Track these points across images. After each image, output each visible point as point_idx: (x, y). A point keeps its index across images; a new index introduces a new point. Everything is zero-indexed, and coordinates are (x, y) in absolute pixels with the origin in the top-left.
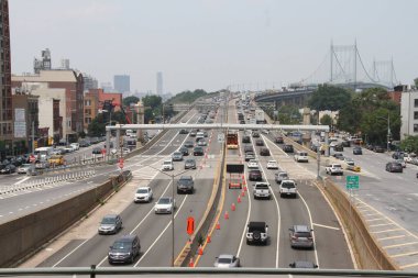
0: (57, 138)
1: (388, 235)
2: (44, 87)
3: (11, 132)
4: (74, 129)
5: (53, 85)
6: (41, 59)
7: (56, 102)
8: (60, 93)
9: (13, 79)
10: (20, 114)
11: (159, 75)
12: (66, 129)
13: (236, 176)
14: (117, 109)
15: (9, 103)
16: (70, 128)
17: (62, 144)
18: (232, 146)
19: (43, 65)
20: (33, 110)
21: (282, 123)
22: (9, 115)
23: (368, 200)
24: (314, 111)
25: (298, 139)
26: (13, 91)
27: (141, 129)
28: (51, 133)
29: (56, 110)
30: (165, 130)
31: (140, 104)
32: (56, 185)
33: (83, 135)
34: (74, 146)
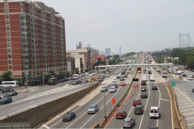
0: (82, 71)
1: (184, 103)
2: (77, 54)
3: (67, 69)
4: (88, 68)
5: (80, 53)
6: (78, 45)
7: (81, 59)
8: (82, 56)
9: (67, 52)
10: (69, 64)
11: (120, 48)
12: (85, 68)
13: (136, 82)
14: (103, 60)
15: (66, 60)
16: (86, 67)
17: (83, 73)
18: (139, 71)
19: (79, 47)
20: (73, 62)
21: (158, 63)
22: (66, 64)
23: (182, 90)
24: (172, 58)
25: (163, 68)
26: (67, 56)
27: (108, 67)
28: (80, 70)
29: (81, 62)
30: (117, 67)
31: (112, 58)
32: (76, 87)
33: (91, 70)
34: (87, 73)
